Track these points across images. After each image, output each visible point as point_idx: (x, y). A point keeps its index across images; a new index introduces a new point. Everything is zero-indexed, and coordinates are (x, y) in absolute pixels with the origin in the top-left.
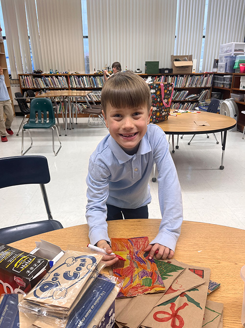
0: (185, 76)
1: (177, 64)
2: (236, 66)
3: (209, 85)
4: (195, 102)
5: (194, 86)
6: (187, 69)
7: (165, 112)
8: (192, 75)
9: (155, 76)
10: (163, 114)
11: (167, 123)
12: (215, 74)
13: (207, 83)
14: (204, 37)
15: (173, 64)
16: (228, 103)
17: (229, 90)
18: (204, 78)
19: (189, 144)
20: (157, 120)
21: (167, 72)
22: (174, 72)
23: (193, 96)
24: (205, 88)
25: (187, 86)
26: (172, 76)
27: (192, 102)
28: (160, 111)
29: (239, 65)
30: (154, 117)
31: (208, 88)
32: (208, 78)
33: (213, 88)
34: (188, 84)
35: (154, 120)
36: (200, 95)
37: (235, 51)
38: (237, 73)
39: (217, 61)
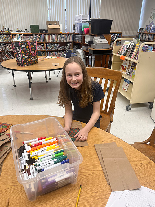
0: (56, 34)
1: (50, 27)
2: (82, 30)
3: (71, 40)
4: (64, 51)
5: (62, 41)
6: (56, 30)
7: (34, 58)
8: (60, 34)
9: (37, 35)
10: (33, 60)
11: (37, 65)
12: (74, 34)
13: (69, 39)
14: (65, 10)
15: (48, 27)
16: (80, 51)
17: (81, 43)
18: (67, 36)
19: (57, 76)
20: (30, 63)
21: (44, 32)
22: (49, 32)
23: (63, 47)
24: (69, 42)
25: (58, 41)
26: (48, 34)
27: (62, 51)
28: (30, 58)
29: (84, 29)
30: (27, 62)
31: (71, 42)
32: (70, 36)
33: (73, 42)
34: (58, 40)
35: (28, 64)
36: (67, 46)
37: (82, 20)
38: (84, 33)
39: (74, 26)
